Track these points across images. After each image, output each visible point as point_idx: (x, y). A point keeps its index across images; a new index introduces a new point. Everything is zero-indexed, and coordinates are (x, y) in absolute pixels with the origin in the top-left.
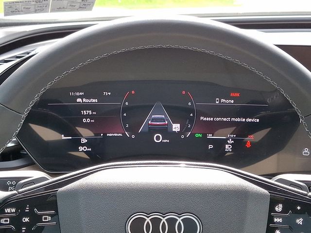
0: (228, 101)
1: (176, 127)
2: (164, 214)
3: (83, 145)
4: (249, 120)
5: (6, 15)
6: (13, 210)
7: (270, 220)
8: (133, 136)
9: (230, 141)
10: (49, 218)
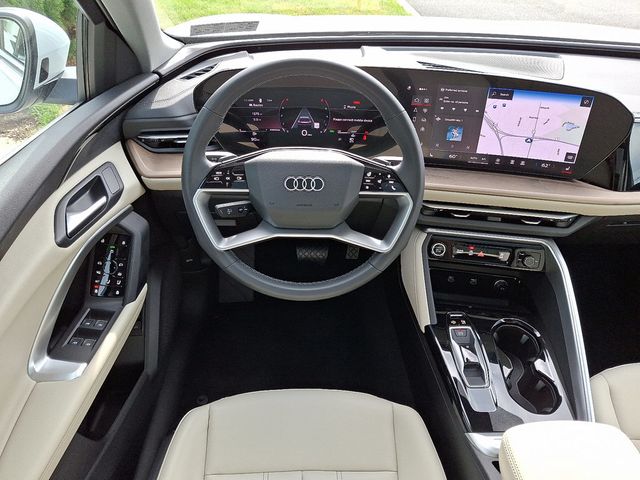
0: (352, 107)
1: (317, 125)
3: (254, 137)
4: (365, 121)
6: (221, 173)
7: (364, 180)
8: (288, 132)
9: (353, 136)
10: (241, 178)
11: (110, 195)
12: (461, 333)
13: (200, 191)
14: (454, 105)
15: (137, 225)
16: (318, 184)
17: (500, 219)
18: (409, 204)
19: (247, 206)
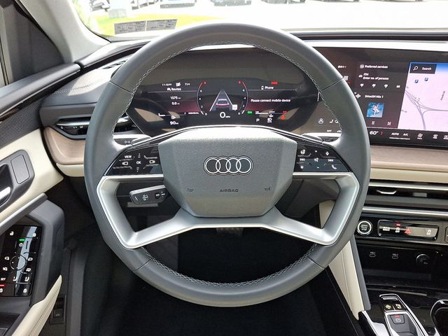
0: (269, 88)
1: (235, 107)
2: (228, 158)
3: (173, 120)
4: (283, 101)
5: (116, 33)
6: (130, 157)
7: (297, 159)
8: (206, 114)
9: (271, 116)
10: (154, 162)
11: (16, 185)
12: (398, 320)
13: (105, 179)
14: (374, 81)
15: (50, 214)
16: (245, 165)
17: (425, 195)
18: (354, 186)
19: (165, 190)
